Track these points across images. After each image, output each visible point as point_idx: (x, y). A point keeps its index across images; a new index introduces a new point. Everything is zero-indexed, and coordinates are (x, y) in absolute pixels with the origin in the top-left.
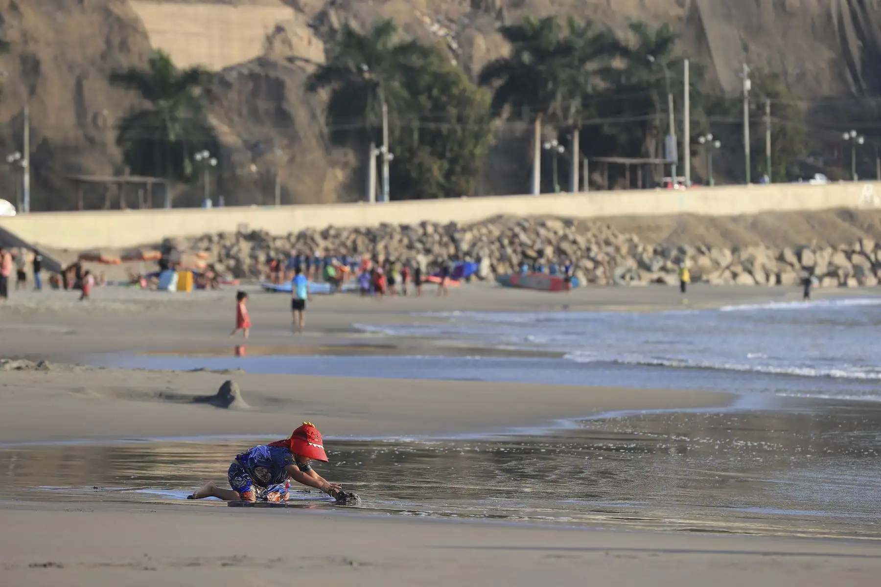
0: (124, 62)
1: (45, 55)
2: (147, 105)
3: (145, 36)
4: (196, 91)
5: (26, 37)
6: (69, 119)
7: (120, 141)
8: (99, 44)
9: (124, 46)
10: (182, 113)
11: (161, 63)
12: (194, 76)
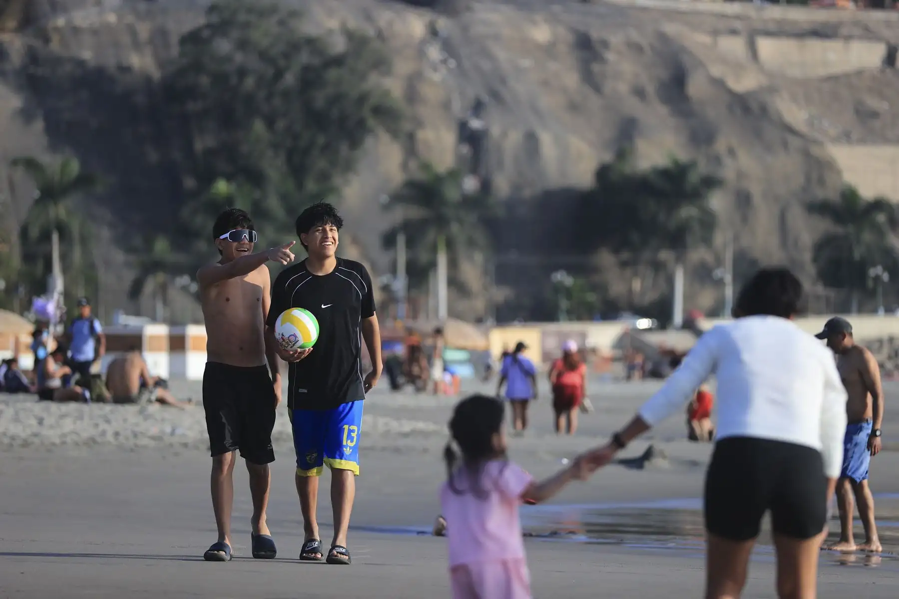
0: (820, 194)
1: (756, 190)
2: (839, 230)
3: (838, 172)
4: (881, 218)
5: (741, 175)
6: (773, 242)
7: (815, 260)
8: (799, 180)
9: (821, 182)
10: (867, 236)
11: (850, 196)
12: (879, 205)
